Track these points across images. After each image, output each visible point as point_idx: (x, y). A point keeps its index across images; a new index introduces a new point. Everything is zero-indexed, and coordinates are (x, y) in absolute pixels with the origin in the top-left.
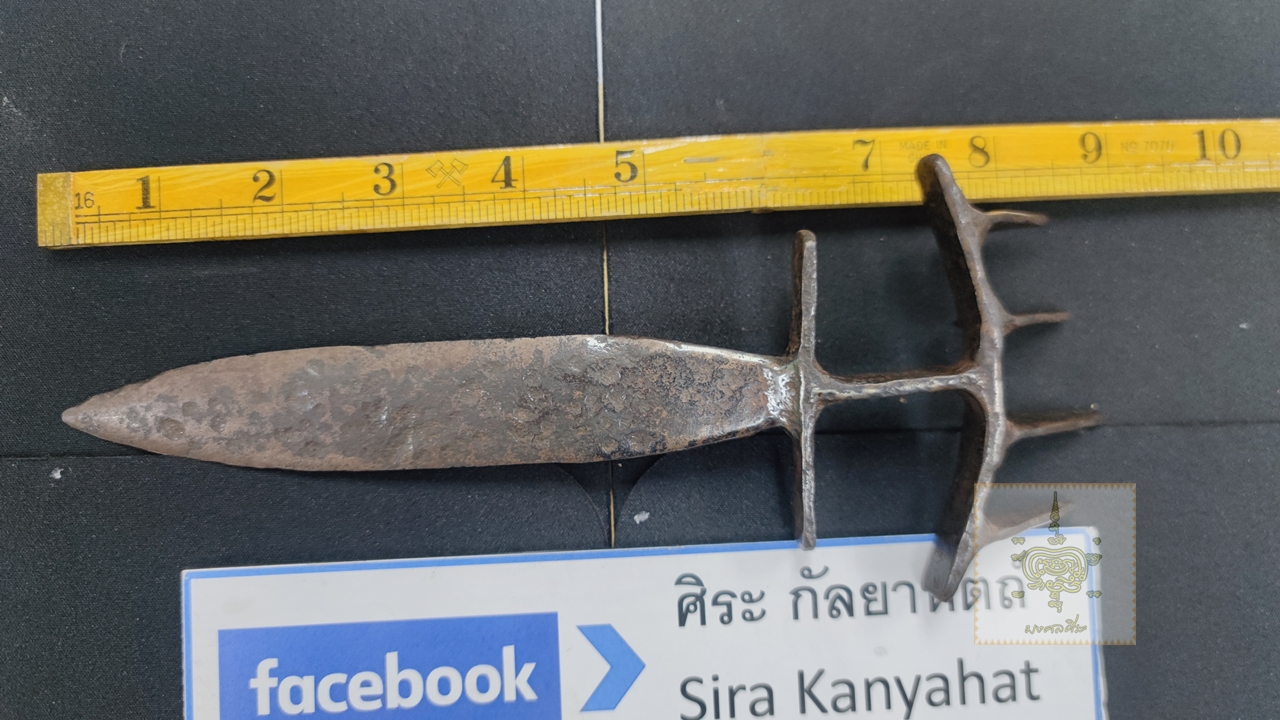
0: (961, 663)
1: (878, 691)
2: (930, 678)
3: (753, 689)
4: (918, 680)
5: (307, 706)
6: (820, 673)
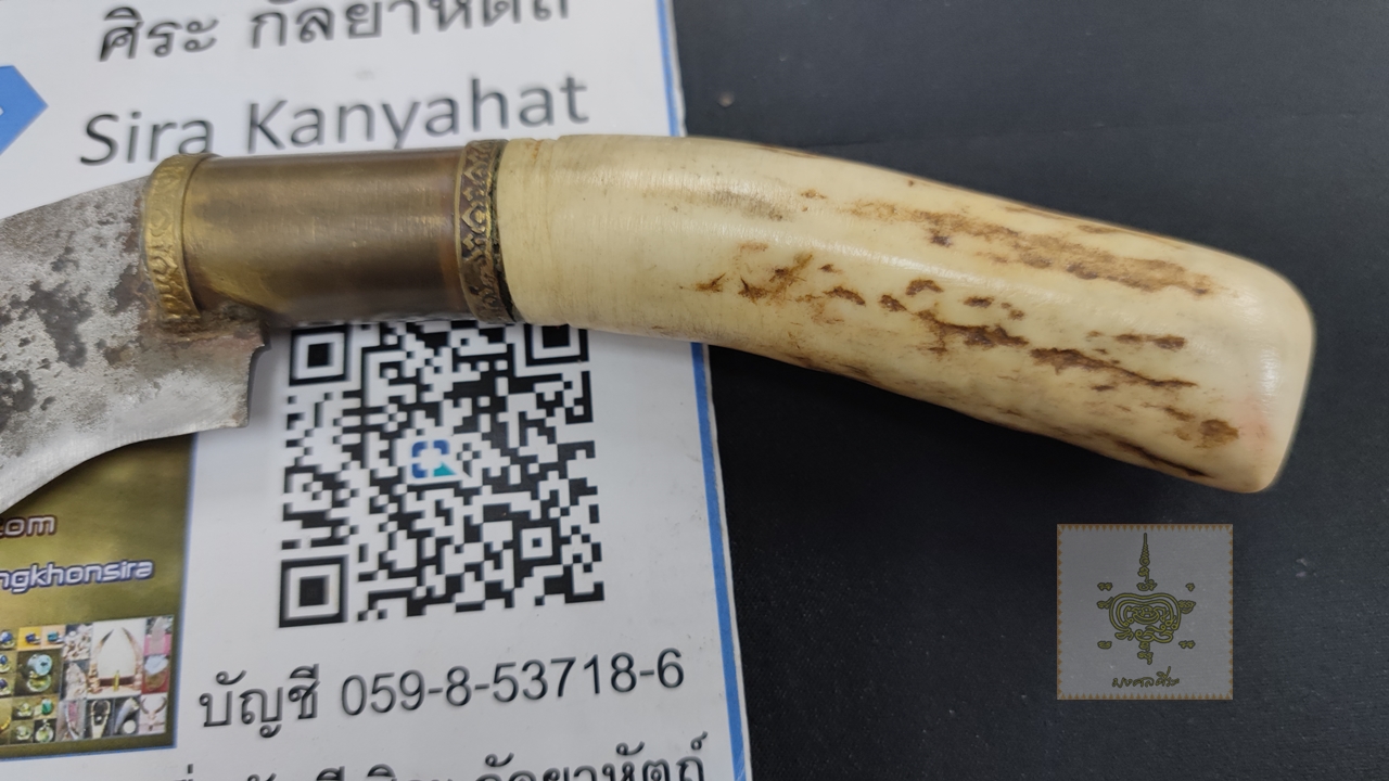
0: (475, 83)
1: (356, 118)
2: (431, 104)
3: (186, 125)
4: (414, 106)
6: (280, 104)
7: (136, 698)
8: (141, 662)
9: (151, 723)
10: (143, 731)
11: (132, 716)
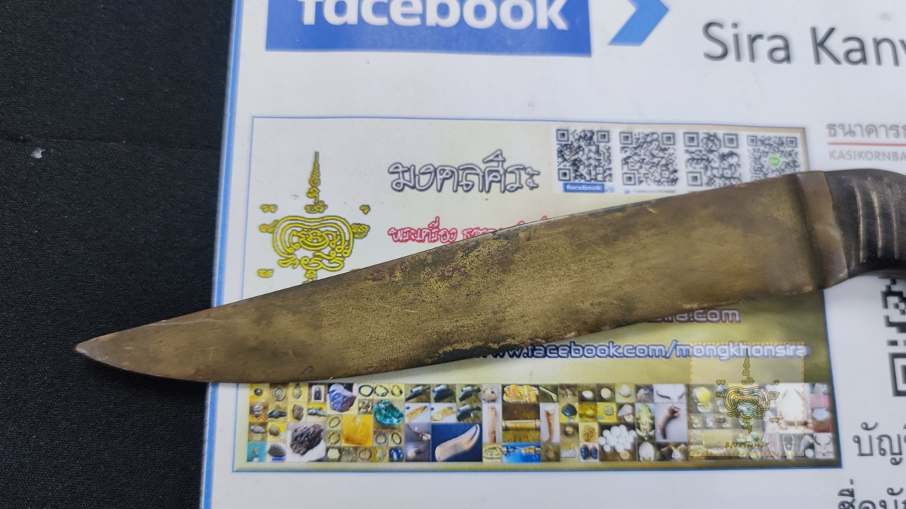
1: (886, 48)
3: (771, 38)
5: (351, 17)
6: (831, 31)
7: (812, 436)
8: (810, 412)
9: (824, 451)
10: (820, 456)
11: (811, 446)
